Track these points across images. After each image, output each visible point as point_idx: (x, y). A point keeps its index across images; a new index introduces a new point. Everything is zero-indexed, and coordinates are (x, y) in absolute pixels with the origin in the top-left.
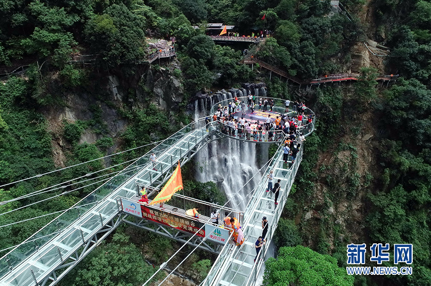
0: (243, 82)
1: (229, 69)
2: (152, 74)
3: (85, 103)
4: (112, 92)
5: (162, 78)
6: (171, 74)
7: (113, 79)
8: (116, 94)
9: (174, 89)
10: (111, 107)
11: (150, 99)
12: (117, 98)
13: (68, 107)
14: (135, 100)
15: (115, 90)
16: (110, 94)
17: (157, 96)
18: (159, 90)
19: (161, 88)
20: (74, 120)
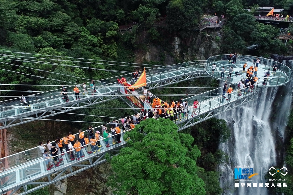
0: (273, 53)
1: (262, 42)
2: (200, 38)
3: (158, 51)
4: (174, 47)
5: (206, 41)
6: (212, 39)
7: (177, 39)
8: (177, 49)
9: (212, 50)
10: (172, 56)
11: (195, 55)
12: (177, 51)
13: (148, 52)
14: (187, 54)
15: (177, 46)
16: (173, 49)
17: (201, 53)
18: (203, 49)
19: (204, 48)
20: (149, 60)
